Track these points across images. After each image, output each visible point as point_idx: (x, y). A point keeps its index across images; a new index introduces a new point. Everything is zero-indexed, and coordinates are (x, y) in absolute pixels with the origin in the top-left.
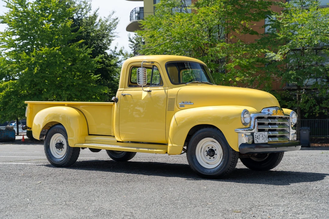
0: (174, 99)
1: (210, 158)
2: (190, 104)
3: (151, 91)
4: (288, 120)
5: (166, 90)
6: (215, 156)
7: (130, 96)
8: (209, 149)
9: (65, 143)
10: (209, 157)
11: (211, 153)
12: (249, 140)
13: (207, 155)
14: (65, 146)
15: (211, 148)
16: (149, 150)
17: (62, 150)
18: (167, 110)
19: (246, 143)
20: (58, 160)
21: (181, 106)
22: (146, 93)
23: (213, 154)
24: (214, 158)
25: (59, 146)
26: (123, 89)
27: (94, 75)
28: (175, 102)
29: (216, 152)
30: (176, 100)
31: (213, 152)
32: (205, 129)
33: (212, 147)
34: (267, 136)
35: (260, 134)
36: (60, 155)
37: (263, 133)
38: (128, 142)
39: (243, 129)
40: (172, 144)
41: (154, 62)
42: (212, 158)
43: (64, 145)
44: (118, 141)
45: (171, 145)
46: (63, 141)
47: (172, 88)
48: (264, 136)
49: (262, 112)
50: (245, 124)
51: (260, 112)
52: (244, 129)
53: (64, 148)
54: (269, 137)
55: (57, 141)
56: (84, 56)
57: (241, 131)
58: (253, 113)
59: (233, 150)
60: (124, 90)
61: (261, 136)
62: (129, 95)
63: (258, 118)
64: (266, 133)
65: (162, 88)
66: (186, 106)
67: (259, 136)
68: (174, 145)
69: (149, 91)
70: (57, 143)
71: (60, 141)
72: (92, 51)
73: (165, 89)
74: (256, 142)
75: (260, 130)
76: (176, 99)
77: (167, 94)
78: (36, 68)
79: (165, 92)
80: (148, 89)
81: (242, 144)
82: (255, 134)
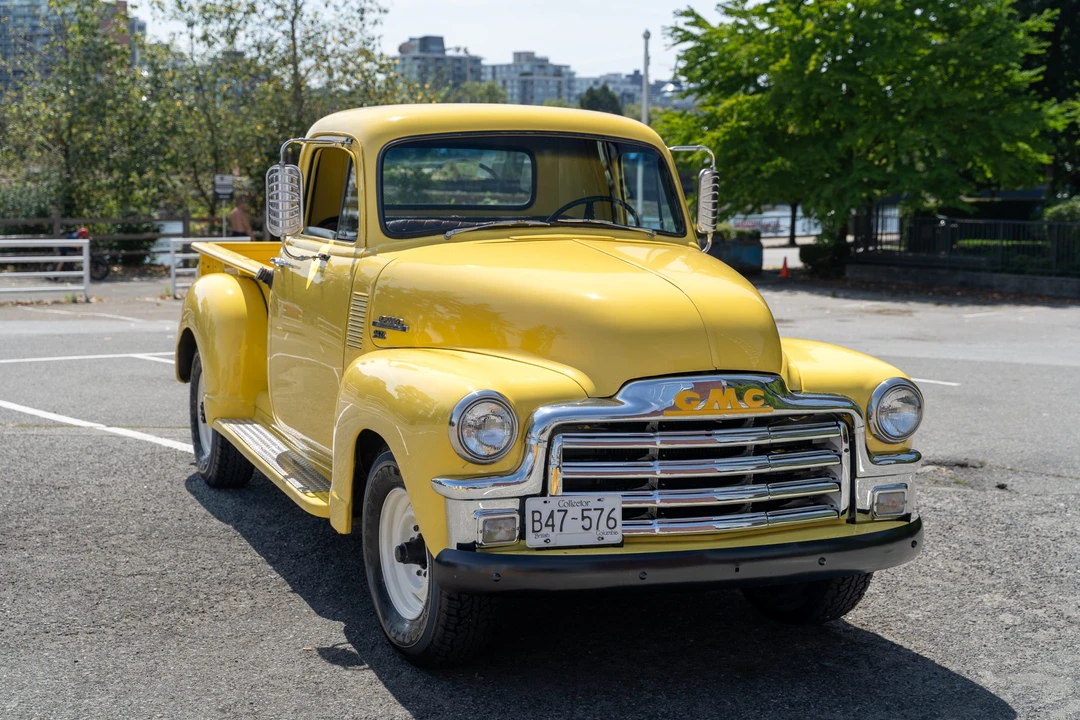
1: (419, 573)
2: (400, 328)
3: (329, 257)
4: (839, 426)
5: (357, 261)
7: (290, 269)
10: (416, 567)
12: (491, 531)
18: (347, 342)
19: (475, 543)
21: (377, 334)
22: (319, 263)
24: (426, 575)
28: (367, 315)
30: (369, 306)
34: (618, 515)
35: (571, 504)
37: (591, 498)
40: (333, 489)
41: (353, 141)
42: (423, 573)
47: (376, 255)
48: (594, 515)
49: (616, 396)
50: (475, 459)
51: (610, 398)
61: (575, 512)
64: (615, 501)
65: (352, 250)
66: (390, 337)
67: (558, 517)
69: (325, 258)
73: (355, 256)
74: (532, 540)
75: (570, 486)
76: (370, 301)
77: (353, 276)
79: (353, 266)
80: (326, 246)
81: (460, 546)
82: (531, 504)
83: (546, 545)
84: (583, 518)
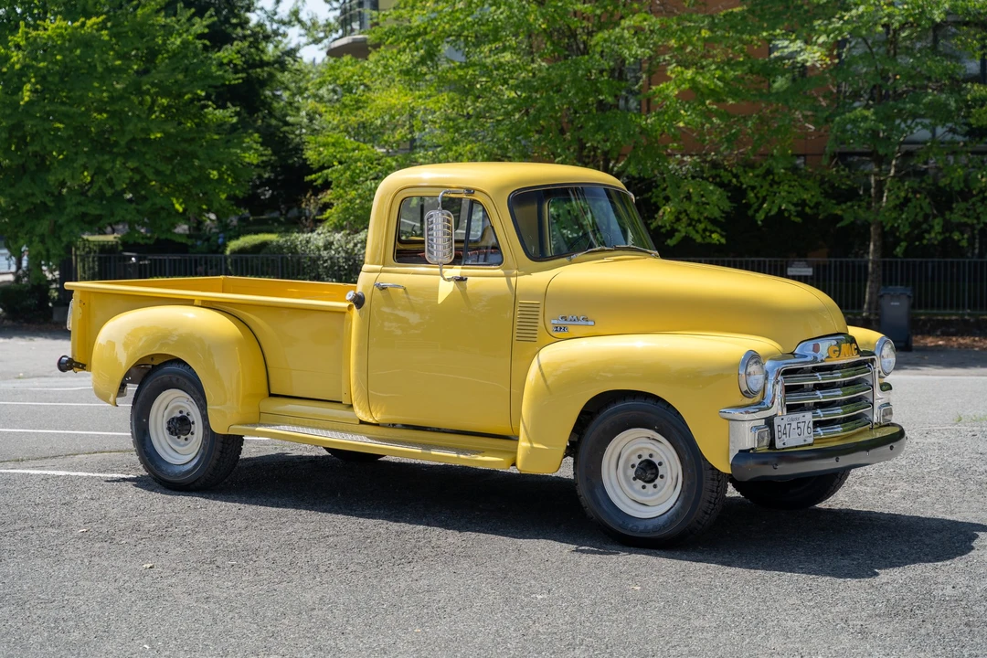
0: (536, 306)
1: (644, 487)
2: (584, 322)
3: (466, 279)
4: (869, 366)
5: (513, 280)
6: (658, 481)
7: (401, 290)
8: (640, 460)
9: (195, 416)
10: (640, 483)
11: (648, 471)
12: (760, 439)
13: (634, 479)
14: (198, 428)
15: (646, 457)
16: (462, 456)
17: (186, 439)
18: (515, 338)
19: (752, 449)
20: (177, 470)
21: (558, 329)
22: (452, 283)
23: (653, 476)
24: (655, 486)
25: (180, 426)
26: (379, 267)
27: (215, 109)
28: (541, 317)
29: (661, 470)
30: (541, 310)
31: (654, 471)
32: (629, 403)
33: (651, 456)
34: (811, 425)
35: (792, 419)
36: (182, 454)
37: (799, 415)
38: (394, 425)
39: (742, 410)
40: (531, 443)
41: (474, 190)
42: (650, 486)
43: (193, 423)
44: (362, 422)
45: (529, 445)
46: (192, 413)
47: (530, 274)
48: (801, 425)
49: (796, 352)
50: (747, 394)
51: (792, 353)
52: (746, 409)
53: (192, 434)
54: (817, 424)
55: (172, 411)
56: (182, 43)
57: (736, 414)
58: (773, 357)
59: (713, 468)
60: (381, 272)
61: (794, 425)
62: (398, 286)
63: (787, 373)
64: (808, 417)
65: (500, 271)
66: (573, 330)
67: (788, 427)
68: (535, 445)
69: (461, 280)
70: (173, 419)
71: (181, 412)
72: (208, 26)
73: (508, 276)
74: (779, 444)
75: (791, 409)
76: (542, 306)
77: (514, 290)
78: (28, 87)
79: (509, 283)
80: (457, 271)
81: (740, 451)
82: (777, 421)
83: (784, 446)
84: (798, 428)
